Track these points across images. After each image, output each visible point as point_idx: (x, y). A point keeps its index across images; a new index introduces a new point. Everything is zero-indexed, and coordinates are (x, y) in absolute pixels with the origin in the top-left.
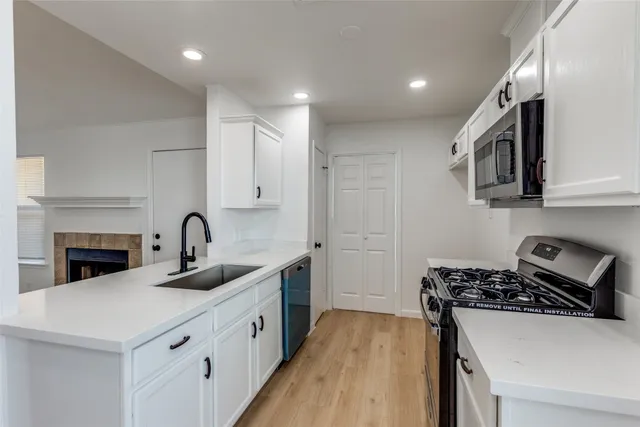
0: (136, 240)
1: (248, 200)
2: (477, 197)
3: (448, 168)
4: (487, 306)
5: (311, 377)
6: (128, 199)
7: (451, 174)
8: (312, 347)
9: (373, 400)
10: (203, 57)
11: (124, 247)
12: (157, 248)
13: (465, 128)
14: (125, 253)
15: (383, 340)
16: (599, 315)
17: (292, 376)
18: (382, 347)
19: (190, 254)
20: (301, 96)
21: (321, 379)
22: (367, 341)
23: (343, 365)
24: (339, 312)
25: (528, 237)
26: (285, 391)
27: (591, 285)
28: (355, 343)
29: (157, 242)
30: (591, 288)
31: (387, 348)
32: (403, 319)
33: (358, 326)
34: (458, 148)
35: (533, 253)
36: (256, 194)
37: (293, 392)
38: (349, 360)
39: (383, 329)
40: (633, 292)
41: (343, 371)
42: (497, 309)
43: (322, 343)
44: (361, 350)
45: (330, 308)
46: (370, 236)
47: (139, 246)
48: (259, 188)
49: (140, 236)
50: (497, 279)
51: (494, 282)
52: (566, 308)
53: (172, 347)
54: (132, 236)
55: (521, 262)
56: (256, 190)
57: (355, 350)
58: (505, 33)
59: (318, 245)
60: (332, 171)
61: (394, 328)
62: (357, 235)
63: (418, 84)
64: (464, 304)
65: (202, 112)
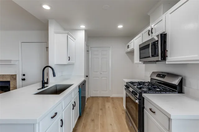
0: (14, 77)
1: (66, 62)
2: (140, 61)
3: (125, 52)
4: (152, 92)
5: (89, 120)
6: (11, 60)
7: (126, 54)
8: (87, 110)
9: (111, 125)
10: (51, 8)
11: (8, 80)
12: (24, 80)
13: (132, 41)
14: (9, 82)
15: (109, 105)
16: (179, 92)
17: (83, 121)
18: (109, 107)
19: (46, 81)
20: (83, 27)
21: (93, 120)
22: (104, 106)
23: (98, 115)
24: (93, 97)
25: (153, 72)
26: (82, 126)
27: (177, 85)
28: (100, 107)
29: (24, 77)
30: (177, 86)
31: (111, 107)
32: (112, 98)
33: (100, 101)
34: (129, 46)
35: (156, 76)
36: (68, 59)
37: (85, 126)
38: (100, 113)
39: (108, 101)
40: (186, 86)
41: (99, 117)
42: (154, 93)
43: (90, 108)
44: (103, 109)
45: (90, 97)
46: (102, 73)
47: (15, 79)
48: (69, 57)
49: (16, 75)
50: (147, 84)
51: (146, 85)
52: (170, 91)
53: (52, 118)
54: (12, 75)
55: (151, 79)
56: (68, 58)
57: (101, 109)
58: (149, 14)
59: (87, 76)
60: (90, 52)
61: (111, 101)
62: (98, 73)
63: (120, 27)
64: (145, 92)
65: (47, 29)
